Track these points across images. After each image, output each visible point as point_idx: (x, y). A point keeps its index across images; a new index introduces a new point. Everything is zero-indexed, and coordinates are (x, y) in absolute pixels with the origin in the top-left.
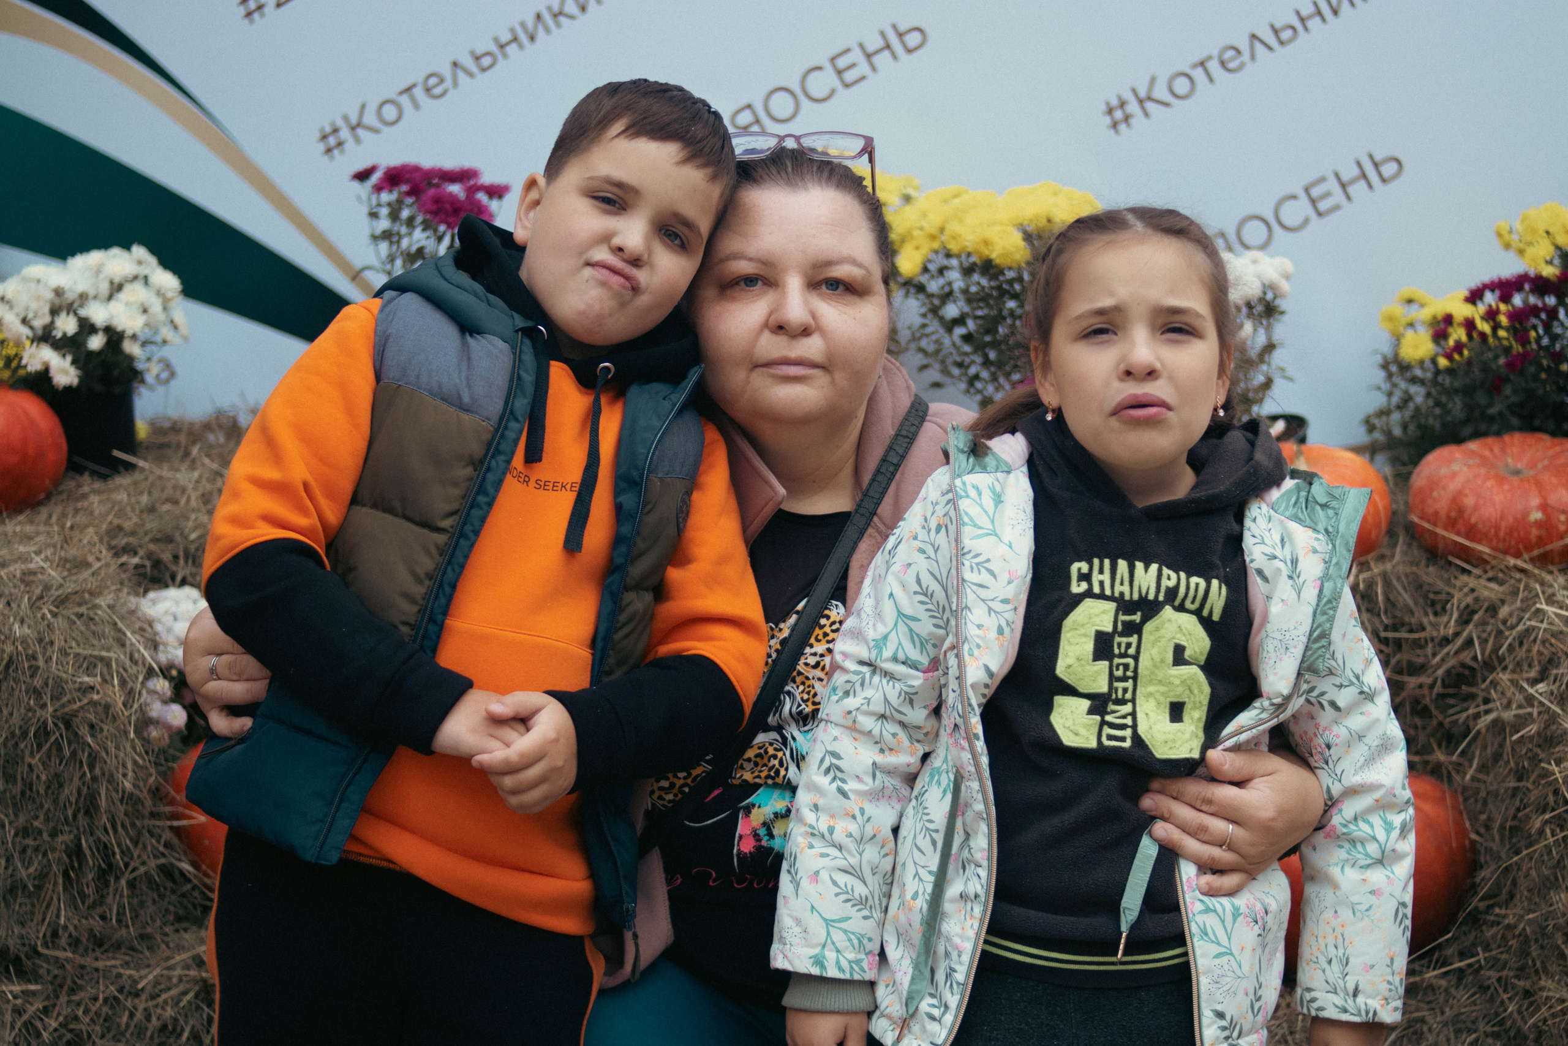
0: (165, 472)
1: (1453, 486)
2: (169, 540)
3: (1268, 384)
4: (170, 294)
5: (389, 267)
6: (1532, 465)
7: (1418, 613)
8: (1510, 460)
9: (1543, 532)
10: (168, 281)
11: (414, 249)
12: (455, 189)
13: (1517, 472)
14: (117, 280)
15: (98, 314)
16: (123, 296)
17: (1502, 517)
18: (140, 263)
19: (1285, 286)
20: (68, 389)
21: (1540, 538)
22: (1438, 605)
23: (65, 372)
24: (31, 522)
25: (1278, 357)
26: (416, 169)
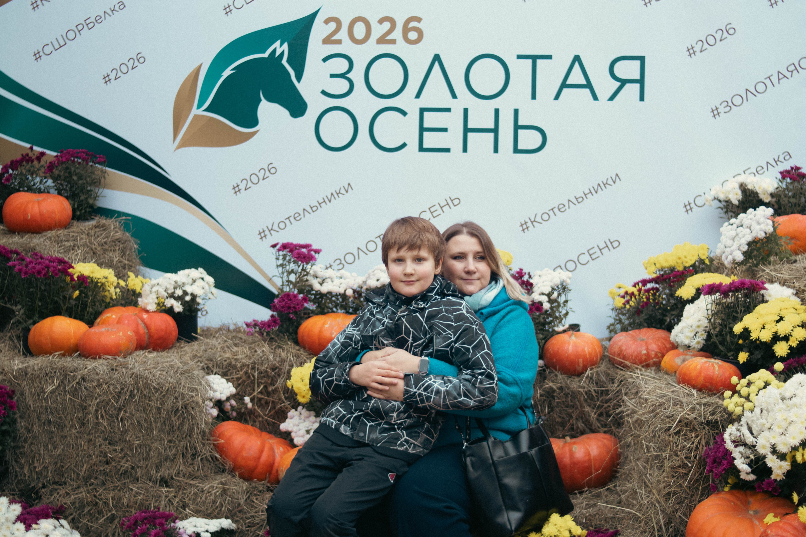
0: (208, 340)
1: (620, 344)
2: (211, 360)
3: (567, 314)
4: (211, 284)
5: (282, 276)
6: (648, 338)
7: (608, 383)
8: (641, 336)
9: (646, 357)
10: (210, 280)
11: (290, 270)
12: (304, 250)
13: (643, 340)
14: (194, 279)
15: (189, 289)
16: (196, 283)
17: (634, 352)
18: (201, 273)
19: (568, 281)
20: (179, 313)
21: (645, 359)
22: (612, 381)
23: (179, 307)
24: (168, 353)
25: (569, 304)
26: (292, 244)
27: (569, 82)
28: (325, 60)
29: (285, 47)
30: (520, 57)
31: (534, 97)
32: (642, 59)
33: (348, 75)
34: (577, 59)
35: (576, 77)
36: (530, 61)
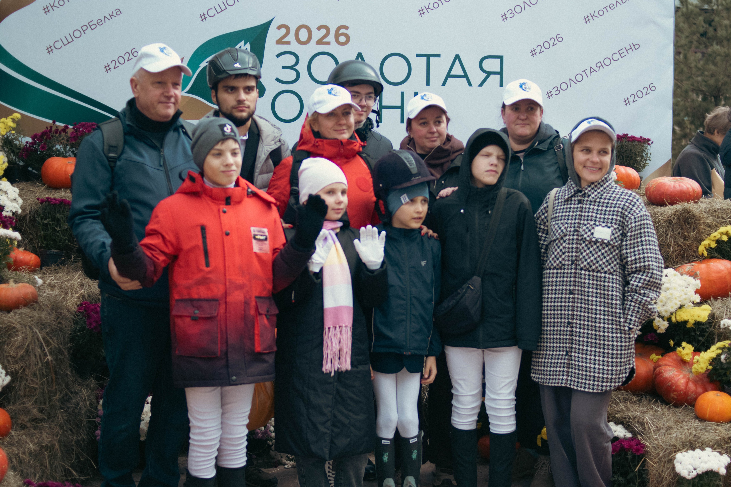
27: (452, 73)
28: (278, 56)
29: (248, 45)
30: (418, 55)
31: (428, 84)
32: (501, 58)
33: (295, 67)
34: (457, 57)
35: (457, 70)
36: (425, 59)
